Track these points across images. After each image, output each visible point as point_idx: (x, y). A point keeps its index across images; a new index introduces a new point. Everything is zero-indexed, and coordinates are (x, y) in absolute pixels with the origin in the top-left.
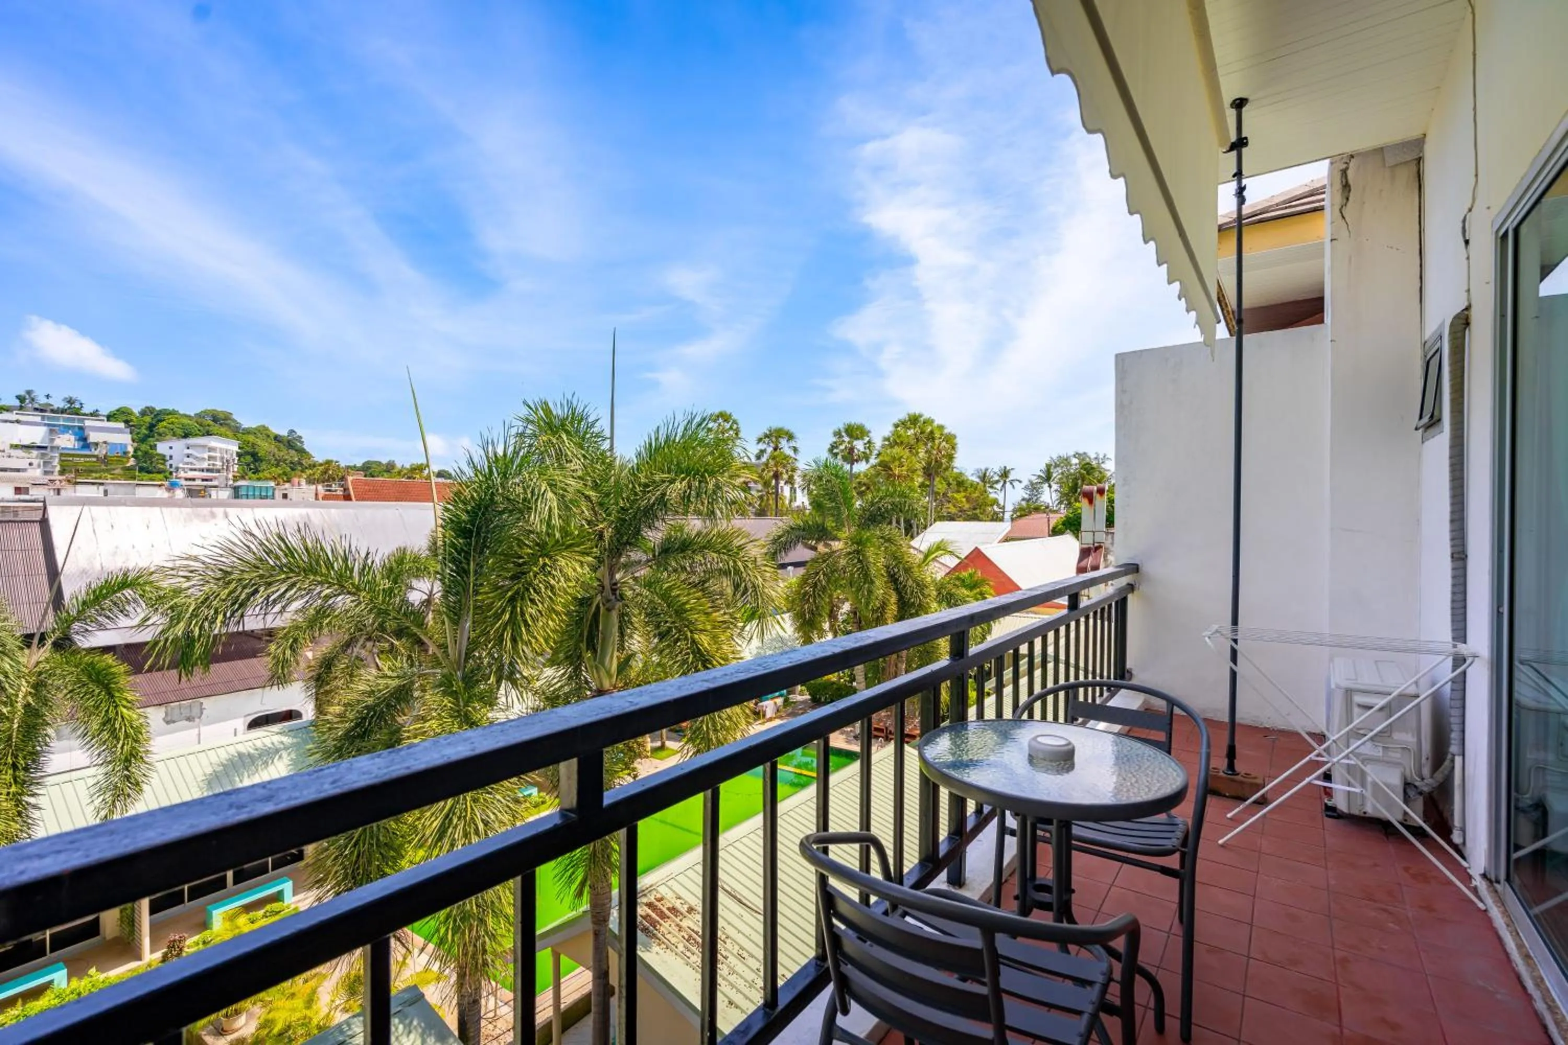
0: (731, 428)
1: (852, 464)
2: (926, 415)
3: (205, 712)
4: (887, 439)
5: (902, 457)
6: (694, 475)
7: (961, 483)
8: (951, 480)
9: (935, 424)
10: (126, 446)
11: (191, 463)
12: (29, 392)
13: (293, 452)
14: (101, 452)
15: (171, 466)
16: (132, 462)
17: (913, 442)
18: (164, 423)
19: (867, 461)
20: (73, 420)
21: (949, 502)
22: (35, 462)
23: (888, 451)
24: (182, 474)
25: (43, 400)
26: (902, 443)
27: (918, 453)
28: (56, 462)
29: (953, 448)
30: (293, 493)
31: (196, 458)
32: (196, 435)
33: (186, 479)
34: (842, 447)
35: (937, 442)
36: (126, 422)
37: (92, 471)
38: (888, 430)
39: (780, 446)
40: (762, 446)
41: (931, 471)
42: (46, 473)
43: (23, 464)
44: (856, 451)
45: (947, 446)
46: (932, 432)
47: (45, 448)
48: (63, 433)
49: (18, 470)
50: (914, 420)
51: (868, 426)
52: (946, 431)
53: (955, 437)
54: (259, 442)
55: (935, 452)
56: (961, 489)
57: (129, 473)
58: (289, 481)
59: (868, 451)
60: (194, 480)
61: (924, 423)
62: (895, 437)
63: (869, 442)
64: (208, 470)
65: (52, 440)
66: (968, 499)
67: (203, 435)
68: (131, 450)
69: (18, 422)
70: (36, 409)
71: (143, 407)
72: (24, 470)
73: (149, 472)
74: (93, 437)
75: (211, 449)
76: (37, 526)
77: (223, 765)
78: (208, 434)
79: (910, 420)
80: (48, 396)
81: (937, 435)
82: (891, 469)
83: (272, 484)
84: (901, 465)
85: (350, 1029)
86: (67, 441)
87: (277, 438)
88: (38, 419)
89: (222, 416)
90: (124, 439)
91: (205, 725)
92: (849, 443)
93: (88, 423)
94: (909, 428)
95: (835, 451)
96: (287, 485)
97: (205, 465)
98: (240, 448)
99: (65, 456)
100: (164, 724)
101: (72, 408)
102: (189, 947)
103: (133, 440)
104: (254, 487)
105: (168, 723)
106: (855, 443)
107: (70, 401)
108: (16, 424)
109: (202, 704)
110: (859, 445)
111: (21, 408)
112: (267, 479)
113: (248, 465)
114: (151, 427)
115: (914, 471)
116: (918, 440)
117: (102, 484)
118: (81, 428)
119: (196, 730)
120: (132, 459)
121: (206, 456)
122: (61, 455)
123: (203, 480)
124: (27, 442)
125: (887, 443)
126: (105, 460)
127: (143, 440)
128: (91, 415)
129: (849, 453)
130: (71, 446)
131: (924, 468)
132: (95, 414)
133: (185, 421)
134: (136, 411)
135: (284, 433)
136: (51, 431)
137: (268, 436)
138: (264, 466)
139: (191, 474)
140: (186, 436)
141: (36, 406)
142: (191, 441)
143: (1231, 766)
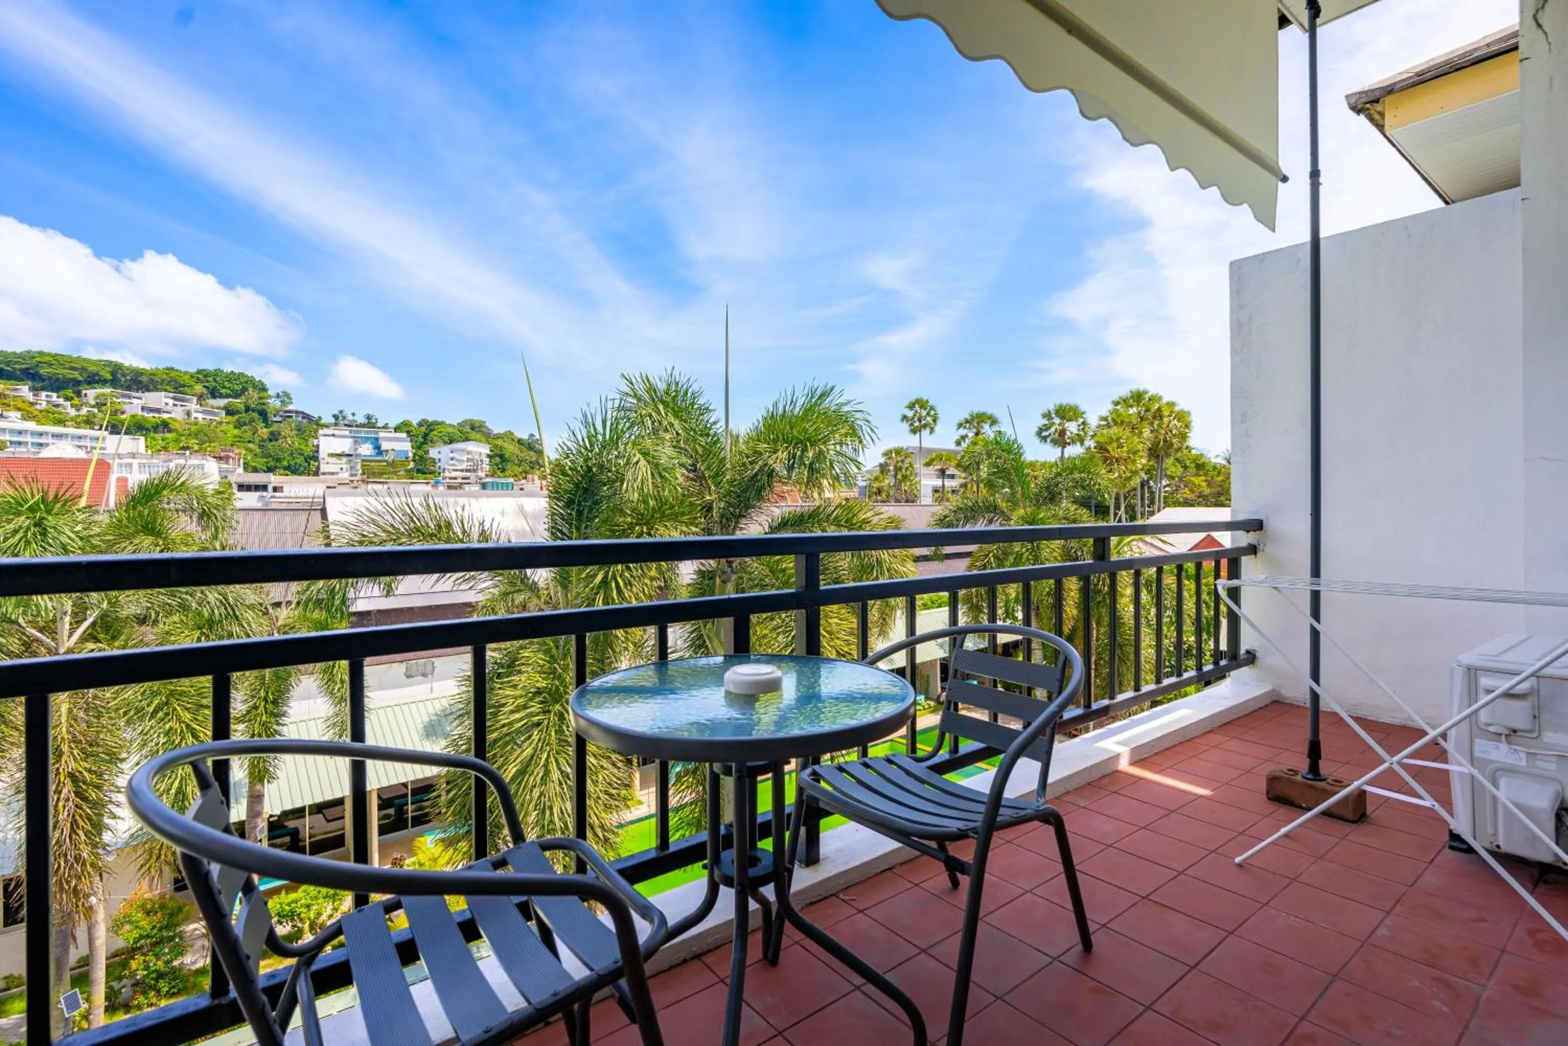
0: (928, 414)
1: (1064, 447)
2: (1153, 391)
3: (436, 670)
4: (1105, 419)
5: (1120, 438)
6: (796, 444)
7: (1200, 466)
8: (1188, 464)
9: (1164, 401)
10: (407, 452)
11: (454, 465)
12: (341, 412)
13: (532, 453)
14: (390, 457)
15: (440, 467)
16: (412, 465)
17: (1134, 421)
18: (435, 432)
19: (1082, 443)
20: (371, 432)
21: (1185, 486)
22: (345, 467)
23: (1105, 431)
24: (447, 474)
25: (350, 418)
26: (1122, 422)
27: (1141, 433)
28: (359, 466)
29: (1187, 426)
30: (528, 487)
31: (458, 460)
32: (458, 441)
33: (450, 478)
34: (1053, 430)
35: (1166, 420)
36: (408, 432)
37: (383, 473)
38: (1105, 409)
39: (982, 431)
40: (963, 432)
41: (1157, 452)
42: (352, 475)
43: (335, 468)
44: (1068, 433)
45: (1179, 425)
46: (1159, 410)
47: (351, 455)
48: (364, 442)
49: (333, 474)
50: (1137, 397)
51: (1083, 408)
52: (1177, 409)
53: (1189, 413)
54: (505, 445)
55: (1163, 432)
56: (1201, 473)
57: (409, 474)
58: (525, 478)
59: (1082, 433)
60: (455, 478)
61: (1150, 400)
62: (1114, 416)
63: (1084, 423)
64: (467, 471)
65: (356, 449)
66: (1209, 484)
67: (463, 441)
68: (411, 455)
69: (333, 435)
70: (346, 425)
71: (420, 419)
72: (337, 473)
73: (424, 473)
74: (385, 446)
75: (469, 453)
76: (319, 512)
77: (437, 715)
78: (467, 440)
79: (1132, 397)
80: (353, 414)
81: (1166, 413)
82: (1108, 451)
83: (511, 480)
84: (1120, 446)
85: (479, 952)
86: (366, 450)
87: (520, 442)
88: (347, 433)
89: (478, 425)
90: (405, 446)
91: (436, 681)
92: (1060, 425)
93: (381, 435)
94: (1131, 406)
95: (1044, 434)
96: (523, 481)
97: (464, 466)
98: (491, 451)
99: (365, 461)
100: (405, 678)
101: (370, 423)
102: (408, 866)
103: (413, 447)
104: (498, 483)
105: (408, 677)
106: (1067, 424)
107: (369, 417)
108: (332, 438)
109: (433, 663)
110: (1072, 427)
111: (336, 424)
112: (509, 476)
113: (497, 465)
114: (425, 436)
115: (1135, 453)
116: (1142, 419)
117: (386, 483)
118: (377, 439)
119: (429, 685)
120: (412, 463)
121: (465, 459)
122: (363, 461)
123: (463, 478)
124: (339, 452)
125: (1105, 423)
126: (392, 464)
127: (419, 448)
128: (384, 427)
129: (1060, 435)
130: (369, 454)
131: (1150, 449)
132: (385, 427)
133: (450, 430)
134: (415, 423)
135: (525, 436)
136: (356, 442)
137: (513, 440)
138: (509, 466)
139: (454, 474)
140: (451, 442)
141: (346, 422)
142: (455, 446)
143: (1314, 768)
